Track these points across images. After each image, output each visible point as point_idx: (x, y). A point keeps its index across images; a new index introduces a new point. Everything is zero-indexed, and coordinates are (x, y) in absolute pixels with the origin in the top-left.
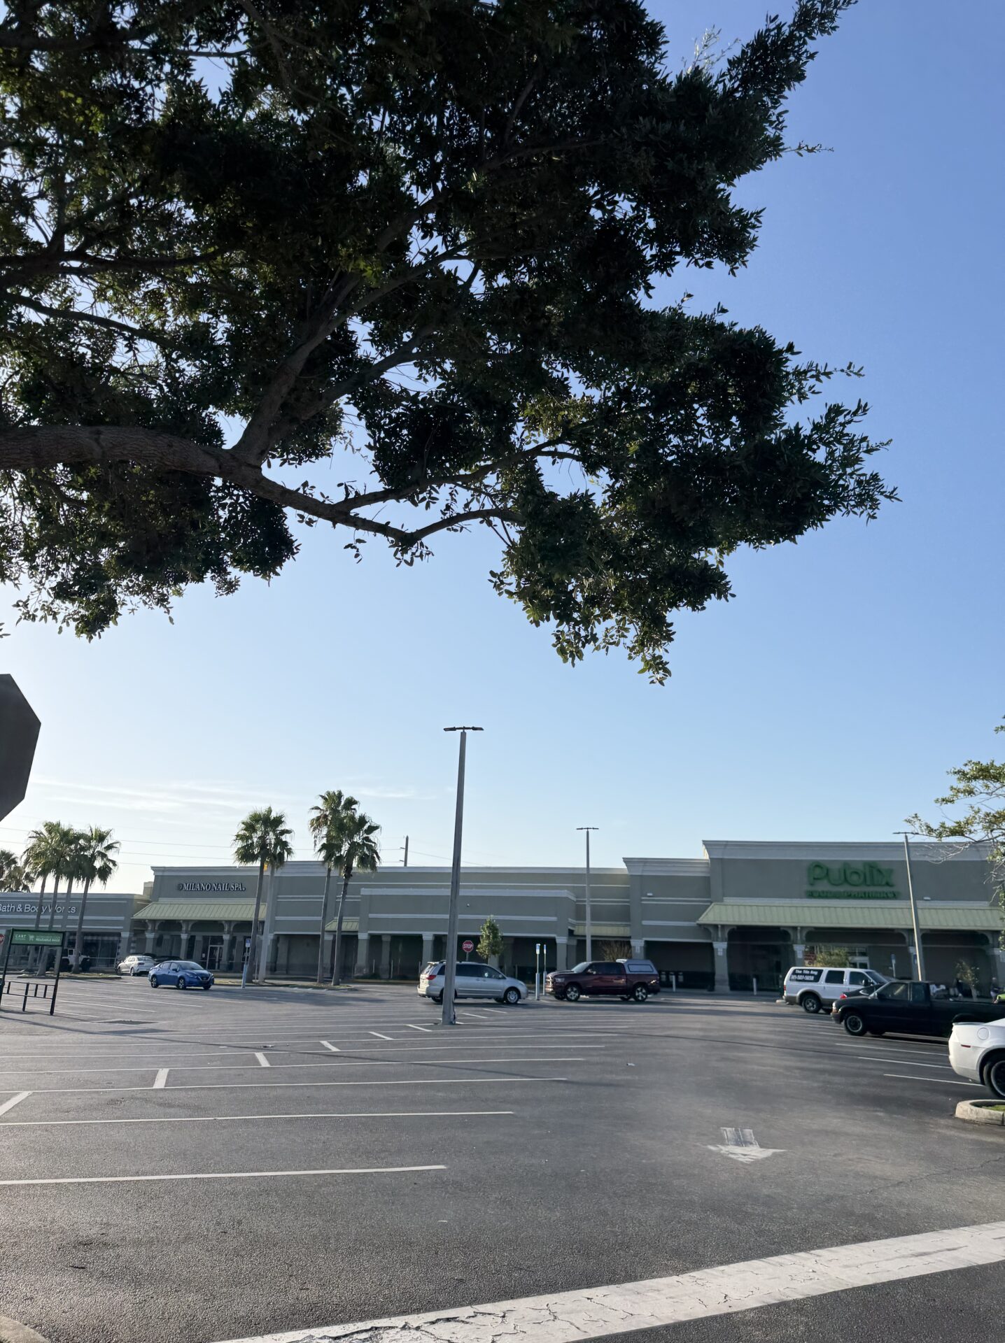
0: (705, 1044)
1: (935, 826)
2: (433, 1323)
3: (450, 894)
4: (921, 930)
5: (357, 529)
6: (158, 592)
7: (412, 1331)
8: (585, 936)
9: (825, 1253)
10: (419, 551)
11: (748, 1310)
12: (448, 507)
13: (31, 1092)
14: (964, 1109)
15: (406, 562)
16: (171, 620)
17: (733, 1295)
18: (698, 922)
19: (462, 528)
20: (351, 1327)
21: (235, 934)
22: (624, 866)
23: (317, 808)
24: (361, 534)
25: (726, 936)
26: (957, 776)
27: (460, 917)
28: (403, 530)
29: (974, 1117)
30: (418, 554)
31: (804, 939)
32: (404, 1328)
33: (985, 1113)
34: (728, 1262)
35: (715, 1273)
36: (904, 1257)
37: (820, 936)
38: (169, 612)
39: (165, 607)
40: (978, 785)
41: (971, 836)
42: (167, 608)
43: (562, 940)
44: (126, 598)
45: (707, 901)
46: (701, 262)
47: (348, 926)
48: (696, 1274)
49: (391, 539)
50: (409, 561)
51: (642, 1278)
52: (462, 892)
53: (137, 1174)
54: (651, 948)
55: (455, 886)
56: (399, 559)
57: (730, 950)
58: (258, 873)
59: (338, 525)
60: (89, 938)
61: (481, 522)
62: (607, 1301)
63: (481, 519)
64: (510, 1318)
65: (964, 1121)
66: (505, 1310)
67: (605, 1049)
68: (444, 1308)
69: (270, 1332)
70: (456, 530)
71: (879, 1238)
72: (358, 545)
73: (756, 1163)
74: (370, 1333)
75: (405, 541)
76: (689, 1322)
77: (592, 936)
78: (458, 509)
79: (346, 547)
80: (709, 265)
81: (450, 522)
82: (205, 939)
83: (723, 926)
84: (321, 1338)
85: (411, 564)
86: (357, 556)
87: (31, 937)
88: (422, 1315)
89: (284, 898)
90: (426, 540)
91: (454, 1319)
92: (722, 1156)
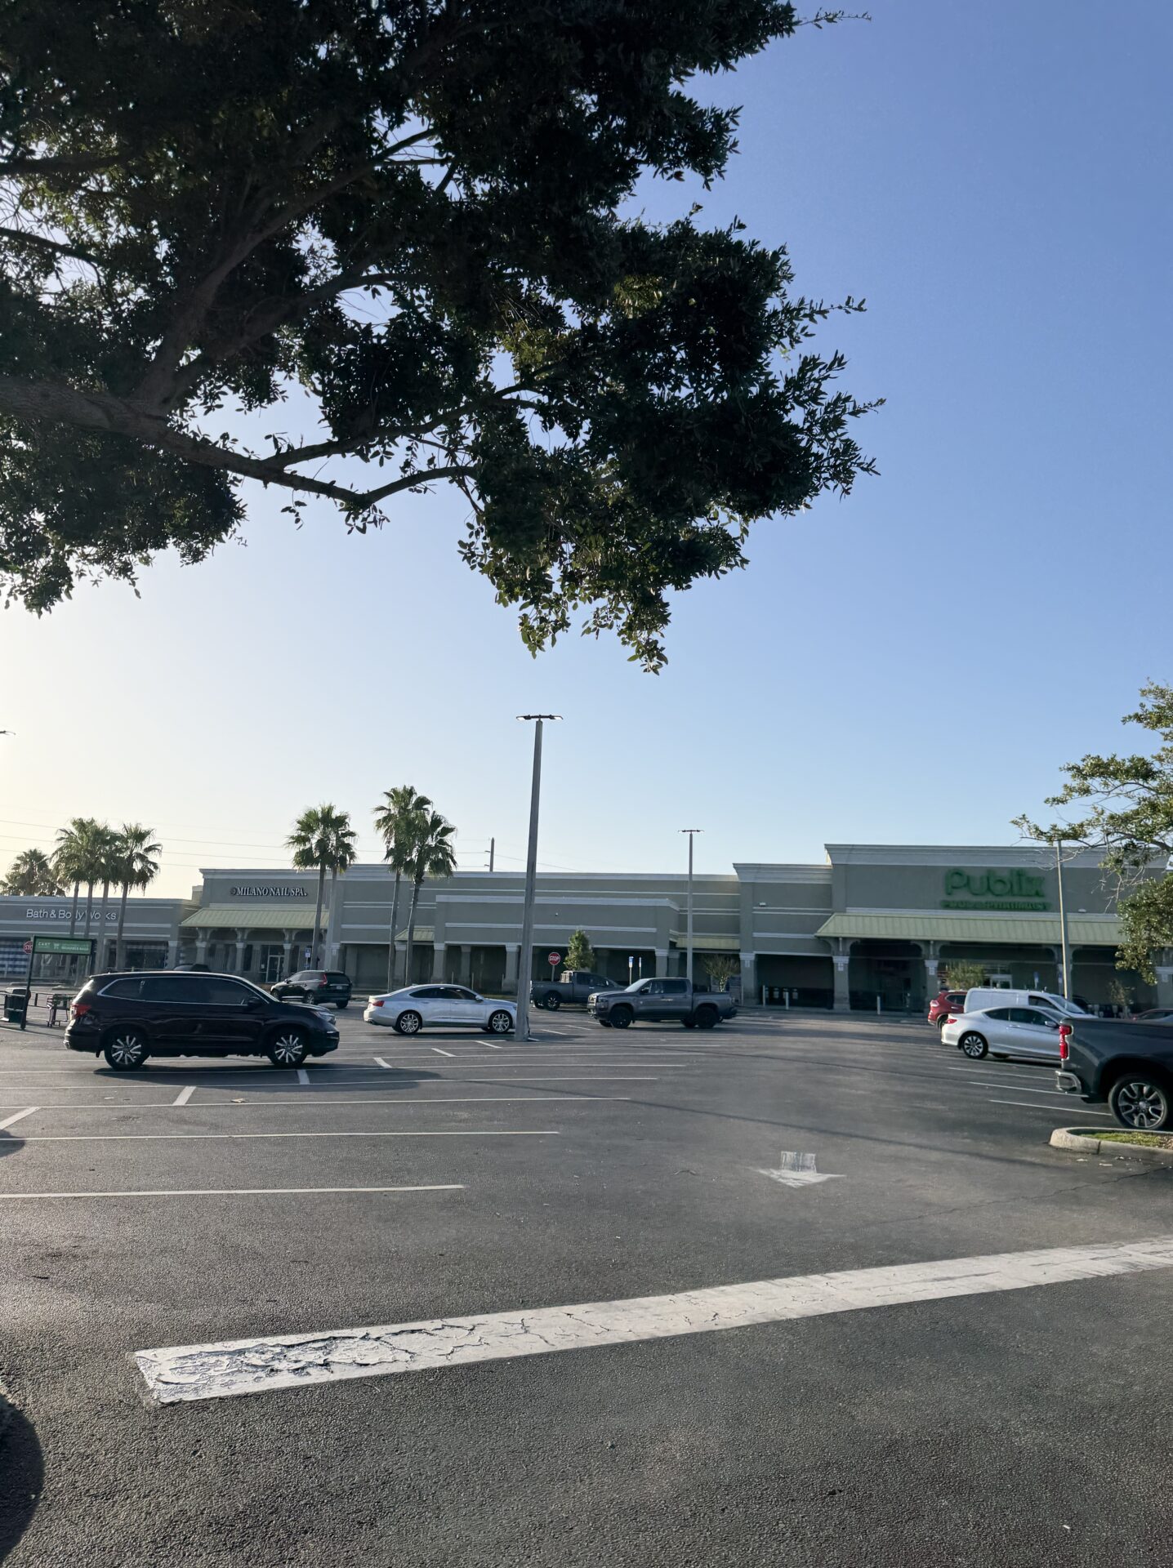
0: (802, 1065)
1: (1045, 828)
2: (396, 1334)
3: (524, 902)
4: (1072, 946)
5: (296, 489)
6: (120, 560)
7: (371, 1342)
8: (686, 949)
9: (840, 1276)
10: (372, 516)
11: (732, 1328)
12: (407, 464)
13: (38, 1108)
14: (1060, 1137)
15: (358, 528)
16: (137, 593)
17: (724, 1313)
18: (816, 934)
19: (426, 489)
20: (309, 1337)
21: (298, 943)
22: (734, 872)
23: (382, 808)
24: (301, 495)
25: (848, 950)
26: (1071, 773)
27: (536, 926)
28: (353, 490)
29: (1068, 1145)
30: (371, 519)
31: (938, 954)
32: (363, 1338)
33: (1080, 1141)
34: (731, 1283)
35: (713, 1293)
36: (925, 1281)
37: (954, 951)
38: (134, 584)
39: (129, 577)
40: (1095, 783)
41: (1085, 840)
42: (132, 579)
43: (661, 953)
44: (85, 567)
45: (830, 911)
46: (670, 173)
47: (422, 934)
48: (691, 1293)
49: (339, 501)
50: (361, 527)
51: (634, 1296)
52: (538, 900)
53: (129, 1189)
54: (762, 961)
55: (530, 894)
56: (350, 525)
57: (852, 966)
58: (318, 877)
59: (271, 485)
60: (135, 947)
61: (451, 482)
62: (586, 1318)
63: (450, 478)
64: (478, 1333)
65: (1057, 1149)
66: (476, 1323)
67: (685, 1069)
68: (412, 1320)
69: (222, 1340)
70: (419, 492)
71: (905, 1262)
72: (298, 509)
73: (807, 1189)
74: (327, 1342)
75: (357, 504)
76: (666, 1338)
77: (694, 949)
78: (421, 465)
79: (284, 510)
80: (678, 176)
81: (411, 481)
82: (265, 949)
83: (845, 939)
84: (274, 1346)
85: (363, 530)
86: (297, 521)
87: (56, 945)
88: (384, 1327)
89: (351, 905)
90: (379, 504)
91: (420, 1331)
92: (770, 1179)
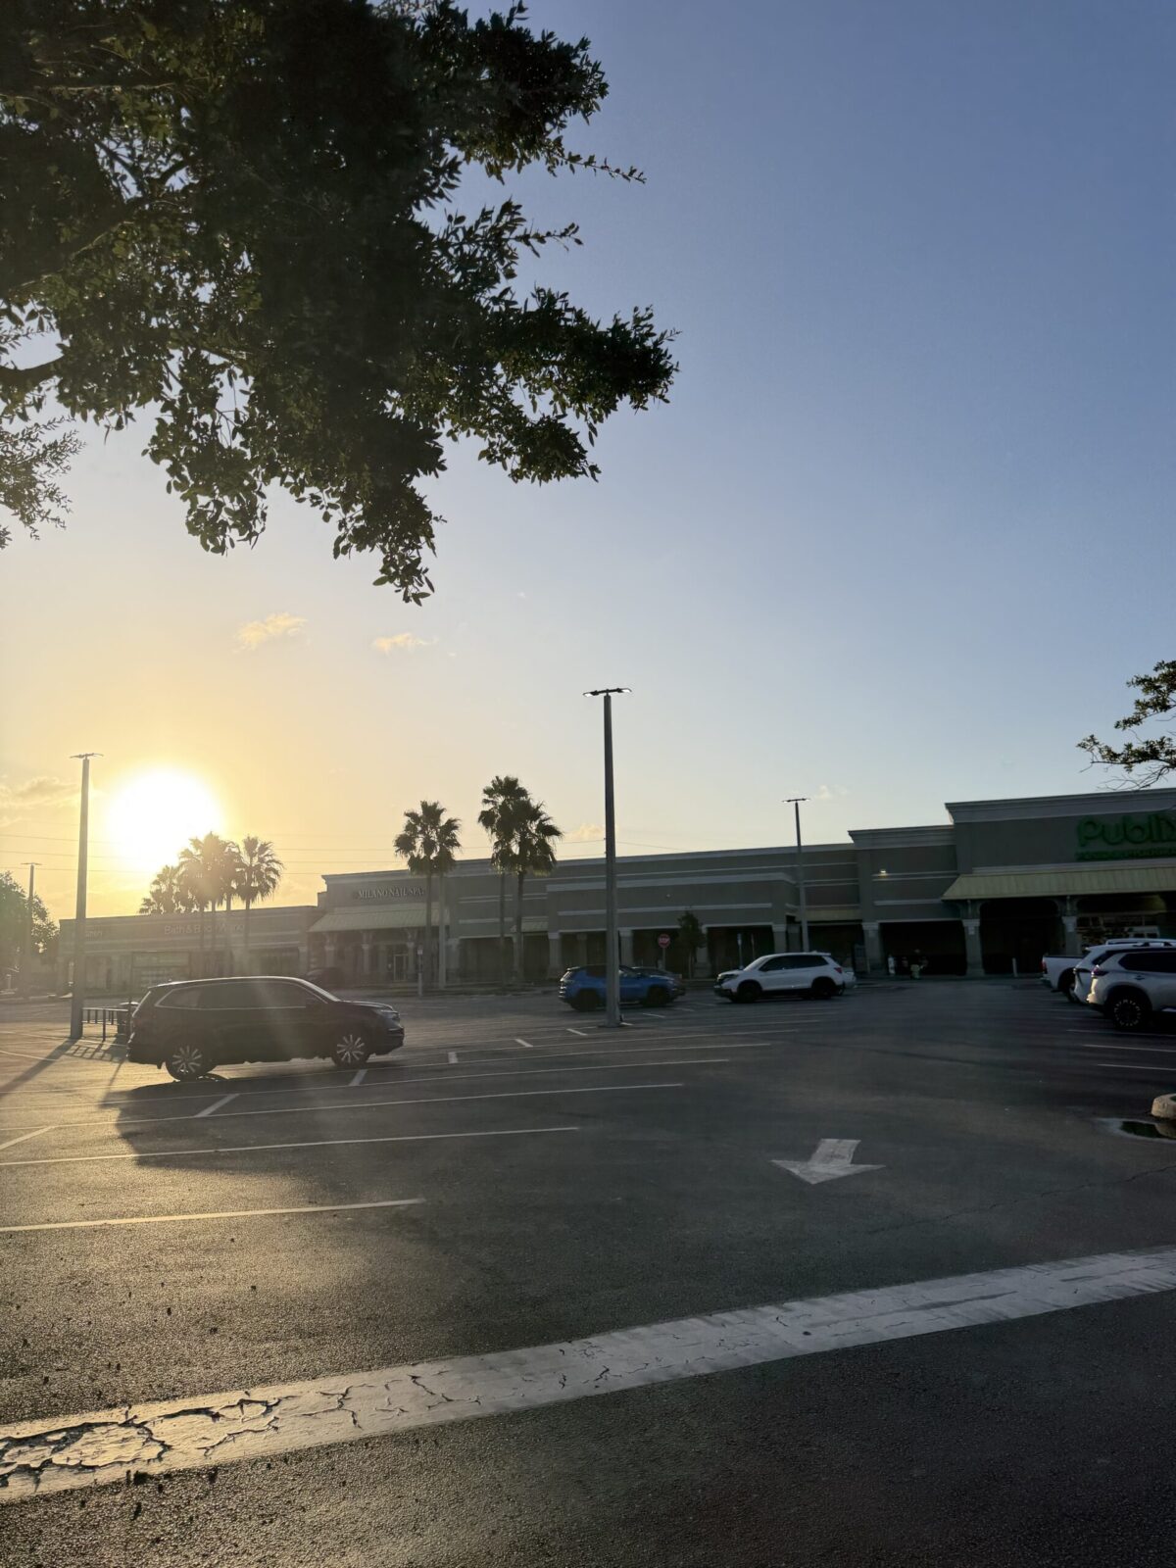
2: (171, 1416)
11: (615, 1392)
14: (1161, 1105)
17: (616, 1370)
18: (943, 898)
20: (61, 1423)
22: (849, 840)
25: (978, 912)
26: (1141, 687)
29: (1169, 1114)
31: (1075, 909)
32: (124, 1423)
36: (909, 1309)
43: (779, 928)
45: (955, 874)
48: (596, 1339)
55: (611, 878)
62: (434, 1382)
64: (277, 1411)
65: (1158, 1119)
83: (974, 901)
